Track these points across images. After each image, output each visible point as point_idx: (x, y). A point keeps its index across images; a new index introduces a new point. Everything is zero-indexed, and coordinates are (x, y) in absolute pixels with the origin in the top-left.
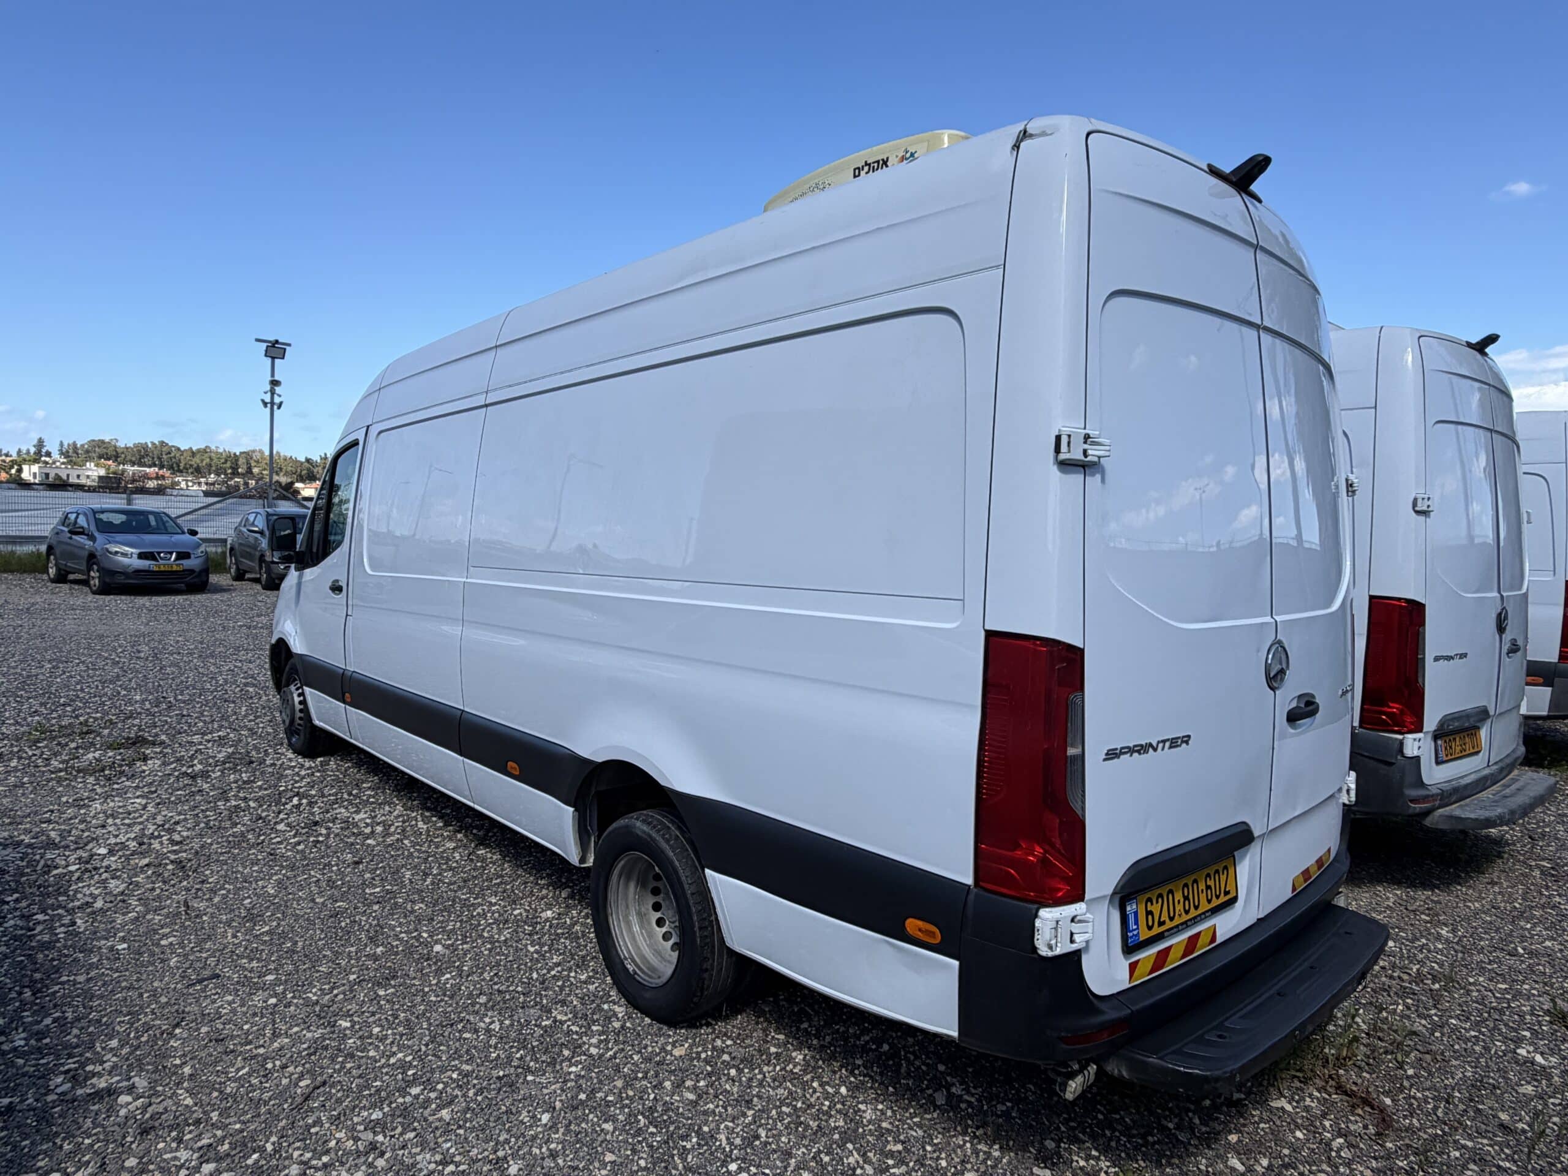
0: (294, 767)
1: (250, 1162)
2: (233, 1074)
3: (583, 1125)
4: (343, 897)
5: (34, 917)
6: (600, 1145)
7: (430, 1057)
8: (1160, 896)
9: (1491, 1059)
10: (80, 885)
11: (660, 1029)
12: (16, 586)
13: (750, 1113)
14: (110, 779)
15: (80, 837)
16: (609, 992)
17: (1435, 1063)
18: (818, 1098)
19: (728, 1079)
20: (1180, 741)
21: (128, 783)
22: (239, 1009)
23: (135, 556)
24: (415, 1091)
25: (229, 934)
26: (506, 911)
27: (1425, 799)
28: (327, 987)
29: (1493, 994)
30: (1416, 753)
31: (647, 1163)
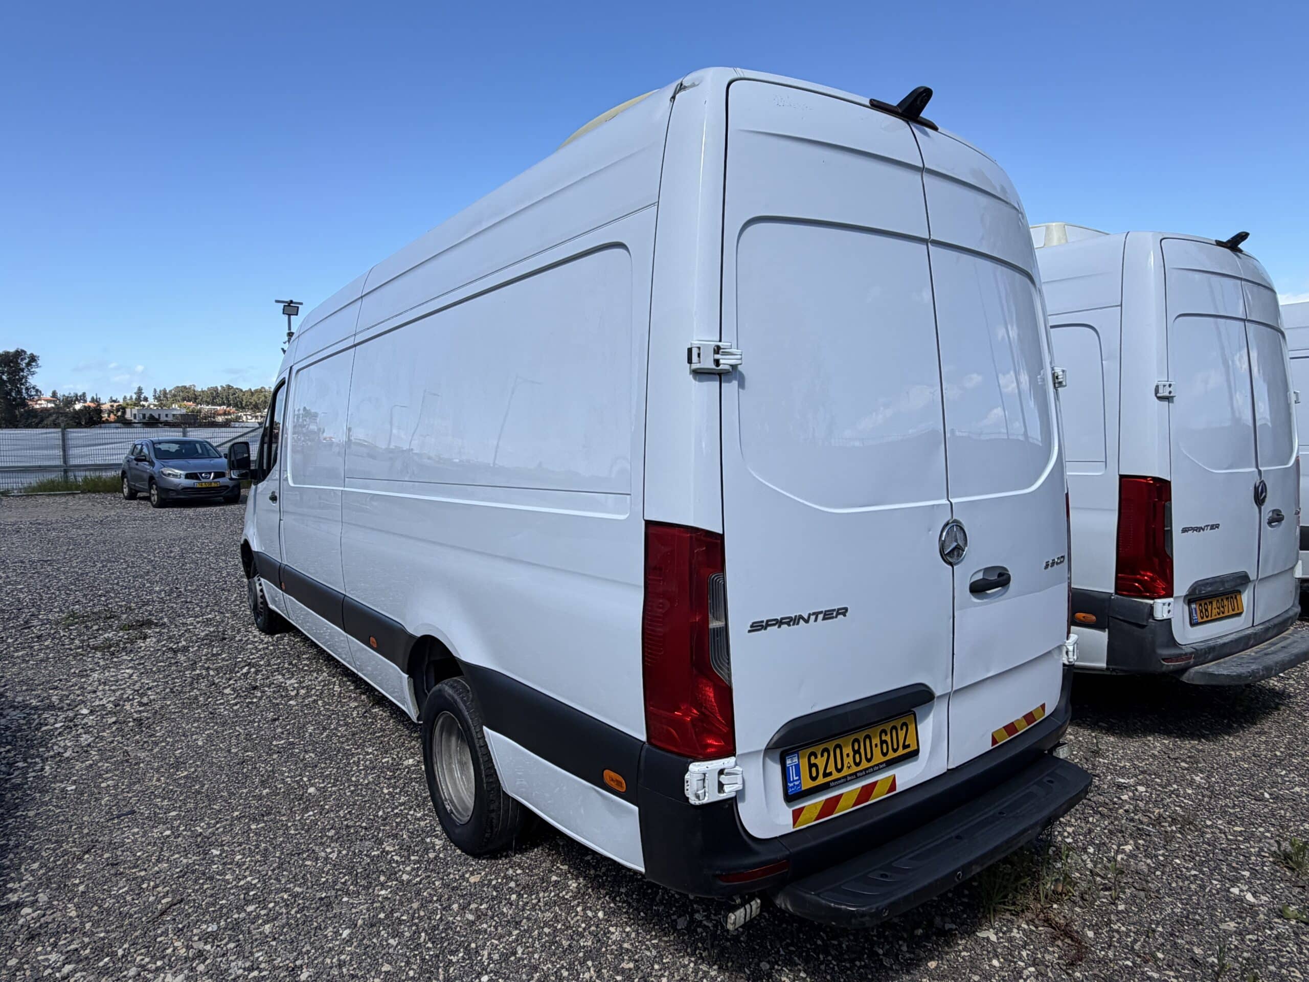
0: (256, 642)
1: (101, 964)
2: (115, 892)
3: (375, 940)
4: (254, 748)
5: (16, 765)
6: (382, 958)
7: (272, 881)
8: (826, 750)
9: (1204, 896)
10: (59, 739)
11: (466, 859)
12: (98, 503)
13: (516, 932)
14: (113, 654)
15: (74, 701)
16: (435, 827)
17: (1149, 899)
18: (578, 921)
19: (508, 903)
20: (835, 614)
21: (125, 657)
22: (139, 840)
23: (183, 477)
24: (250, 908)
25: (155, 778)
26: (376, 760)
27: (1178, 657)
28: (213, 822)
29: (1226, 836)
30: (1166, 616)
31: (415, 974)
